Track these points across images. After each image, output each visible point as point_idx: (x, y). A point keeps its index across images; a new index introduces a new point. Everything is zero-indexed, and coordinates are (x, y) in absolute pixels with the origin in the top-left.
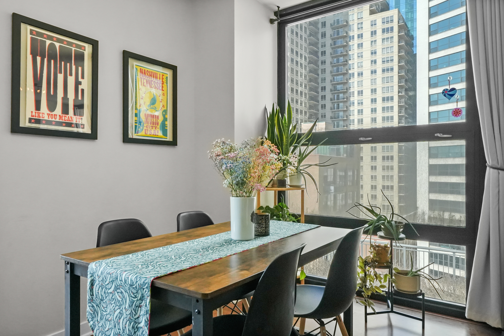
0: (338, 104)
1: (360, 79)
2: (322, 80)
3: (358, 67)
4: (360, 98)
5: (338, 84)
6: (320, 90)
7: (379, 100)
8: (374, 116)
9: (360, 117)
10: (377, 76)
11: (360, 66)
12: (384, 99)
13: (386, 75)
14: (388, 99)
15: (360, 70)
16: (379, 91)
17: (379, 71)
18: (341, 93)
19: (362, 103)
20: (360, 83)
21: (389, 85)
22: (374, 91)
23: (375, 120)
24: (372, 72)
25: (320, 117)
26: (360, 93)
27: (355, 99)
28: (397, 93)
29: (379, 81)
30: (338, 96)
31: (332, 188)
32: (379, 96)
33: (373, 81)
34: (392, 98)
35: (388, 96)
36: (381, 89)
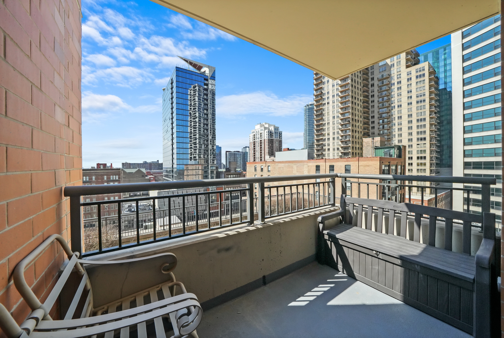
0: (384, 126)
1: (400, 109)
2: (372, 112)
3: (398, 102)
4: (400, 121)
5: (383, 113)
6: (370, 118)
7: (414, 121)
8: (410, 131)
9: (400, 133)
10: (413, 106)
11: (400, 101)
12: (418, 120)
13: (420, 104)
14: (421, 120)
15: (399, 104)
16: (414, 115)
17: (414, 103)
18: (385, 119)
19: (401, 124)
20: (399, 112)
21: (422, 111)
22: (410, 116)
24: (408, 104)
25: (370, 134)
26: (400, 118)
27: (396, 121)
28: (429, 116)
29: (414, 109)
30: (383, 121)
32: (414, 119)
33: (410, 110)
34: (425, 119)
35: (421, 118)
36: (416, 114)
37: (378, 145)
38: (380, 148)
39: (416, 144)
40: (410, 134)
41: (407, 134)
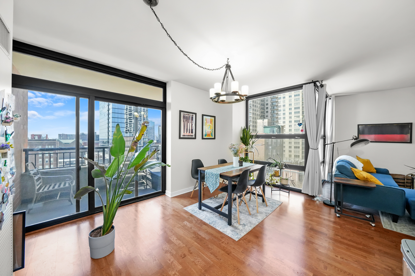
0: (274, 111)
1: (284, 100)
2: (266, 101)
4: (284, 108)
5: (274, 102)
7: (293, 109)
8: (290, 116)
9: (284, 116)
12: (295, 108)
13: (296, 97)
14: (297, 108)
16: (293, 105)
18: (275, 106)
19: (285, 110)
20: (284, 102)
21: (298, 102)
22: (290, 105)
23: (291, 118)
25: (265, 116)
26: (284, 106)
27: (281, 108)
28: (302, 105)
29: (293, 100)
30: (274, 107)
31: (270, 147)
32: (293, 107)
33: (290, 101)
34: (299, 108)
35: (297, 107)
36: (294, 104)
37: (266, 125)
38: (267, 127)
39: (294, 125)
40: (290, 117)
41: (288, 117)
